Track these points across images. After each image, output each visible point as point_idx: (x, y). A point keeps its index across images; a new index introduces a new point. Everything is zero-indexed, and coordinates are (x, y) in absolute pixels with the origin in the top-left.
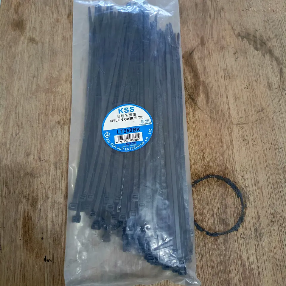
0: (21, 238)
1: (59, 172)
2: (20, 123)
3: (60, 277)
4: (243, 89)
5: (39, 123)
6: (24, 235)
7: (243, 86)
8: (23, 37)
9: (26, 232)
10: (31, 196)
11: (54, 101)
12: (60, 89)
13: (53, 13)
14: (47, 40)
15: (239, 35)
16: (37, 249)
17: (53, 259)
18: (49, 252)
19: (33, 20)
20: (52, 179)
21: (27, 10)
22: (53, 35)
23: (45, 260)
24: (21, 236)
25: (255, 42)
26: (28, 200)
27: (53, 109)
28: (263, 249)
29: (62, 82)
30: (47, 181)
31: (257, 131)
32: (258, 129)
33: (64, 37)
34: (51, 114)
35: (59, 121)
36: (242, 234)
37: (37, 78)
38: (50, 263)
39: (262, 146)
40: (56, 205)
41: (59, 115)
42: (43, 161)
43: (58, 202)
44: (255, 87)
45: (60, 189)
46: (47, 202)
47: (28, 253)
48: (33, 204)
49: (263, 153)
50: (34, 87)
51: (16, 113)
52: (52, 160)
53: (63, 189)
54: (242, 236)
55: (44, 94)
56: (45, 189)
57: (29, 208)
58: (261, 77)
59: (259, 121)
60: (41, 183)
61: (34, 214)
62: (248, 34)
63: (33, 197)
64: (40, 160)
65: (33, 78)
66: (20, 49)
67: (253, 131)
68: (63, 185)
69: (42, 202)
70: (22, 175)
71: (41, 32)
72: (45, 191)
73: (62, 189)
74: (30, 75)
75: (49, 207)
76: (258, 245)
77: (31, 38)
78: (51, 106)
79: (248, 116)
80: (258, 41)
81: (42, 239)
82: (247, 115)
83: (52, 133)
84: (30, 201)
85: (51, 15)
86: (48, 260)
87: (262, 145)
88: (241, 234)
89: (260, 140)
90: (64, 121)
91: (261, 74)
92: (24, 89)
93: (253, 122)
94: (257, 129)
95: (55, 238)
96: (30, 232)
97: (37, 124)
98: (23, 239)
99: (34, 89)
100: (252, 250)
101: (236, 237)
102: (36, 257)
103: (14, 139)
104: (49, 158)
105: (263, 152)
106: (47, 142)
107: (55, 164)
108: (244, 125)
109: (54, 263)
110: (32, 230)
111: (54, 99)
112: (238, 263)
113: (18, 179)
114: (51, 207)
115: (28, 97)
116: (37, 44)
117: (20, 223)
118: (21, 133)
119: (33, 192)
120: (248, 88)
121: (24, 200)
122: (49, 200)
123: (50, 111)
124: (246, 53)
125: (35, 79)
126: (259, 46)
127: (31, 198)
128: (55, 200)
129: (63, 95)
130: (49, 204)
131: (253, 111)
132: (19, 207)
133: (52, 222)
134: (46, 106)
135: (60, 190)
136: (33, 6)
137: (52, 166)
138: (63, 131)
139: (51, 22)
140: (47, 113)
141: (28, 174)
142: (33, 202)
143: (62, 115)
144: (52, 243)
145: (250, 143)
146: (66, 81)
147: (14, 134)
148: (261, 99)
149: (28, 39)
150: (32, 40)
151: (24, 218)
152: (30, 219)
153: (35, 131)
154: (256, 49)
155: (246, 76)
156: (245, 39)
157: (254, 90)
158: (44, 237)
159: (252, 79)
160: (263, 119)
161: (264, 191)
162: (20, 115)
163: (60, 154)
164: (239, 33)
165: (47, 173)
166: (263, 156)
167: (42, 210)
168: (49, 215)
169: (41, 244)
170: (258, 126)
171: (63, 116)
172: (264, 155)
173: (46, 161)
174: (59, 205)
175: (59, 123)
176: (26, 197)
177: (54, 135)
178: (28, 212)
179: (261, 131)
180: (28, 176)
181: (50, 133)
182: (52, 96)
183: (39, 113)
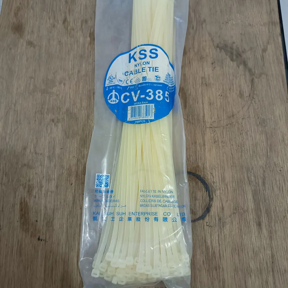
0: (18, 220)
1: (52, 164)
2: (19, 120)
3: (52, 254)
4: (218, 96)
5: (35, 121)
6: (21, 218)
7: (218, 94)
8: (22, 40)
9: (22, 215)
10: (27, 184)
11: (49, 100)
12: (55, 90)
13: (49, 19)
14: (44, 44)
15: (218, 46)
16: (32, 230)
17: (46, 239)
18: (42, 233)
19: (31, 25)
20: (46, 170)
21: (26, 14)
22: (50, 40)
23: (39, 239)
24: (18, 218)
25: (232, 53)
26: (24, 188)
27: (48, 108)
28: (225, 235)
29: (57, 84)
30: (41, 172)
32: (228, 133)
33: (59, 42)
34: (46, 113)
35: (53, 119)
37: (34, 79)
38: (43, 242)
39: (230, 147)
40: (49, 193)
41: (54, 114)
42: (38, 154)
43: (51, 190)
44: (228, 95)
46: (41, 191)
47: (24, 233)
48: (29, 192)
50: (32, 87)
51: (15, 110)
52: (47, 154)
53: (55, 179)
55: (40, 94)
56: (40, 179)
57: (26, 194)
58: (234, 86)
59: (229, 126)
60: (36, 174)
61: (30, 200)
62: (226, 46)
63: (29, 185)
64: (36, 153)
65: (31, 79)
66: (19, 51)
67: (223, 134)
68: (56, 176)
69: (37, 190)
70: (20, 166)
71: (38, 36)
72: (40, 180)
73: (54, 180)
74: (28, 76)
75: (43, 195)
76: (221, 233)
77: (29, 41)
78: (47, 106)
79: (221, 121)
80: (234, 52)
81: (37, 221)
82: (219, 120)
83: (47, 129)
84: (26, 189)
85: (48, 20)
86: (41, 239)
88: (207, 223)
89: (229, 142)
90: (58, 120)
91: (234, 83)
92: (22, 88)
93: (224, 126)
95: (48, 221)
96: (26, 215)
97: (34, 121)
98: (20, 221)
99: (31, 89)
101: (202, 225)
102: (31, 236)
103: (13, 133)
104: (44, 151)
105: (230, 152)
106: (42, 138)
107: (49, 157)
108: (216, 129)
109: (47, 243)
110: (28, 214)
111: (49, 99)
112: (203, 247)
113: (16, 169)
114: (45, 195)
115: (26, 96)
116: (34, 47)
117: (18, 207)
118: (19, 129)
119: (29, 181)
120: (222, 96)
121: (21, 188)
122: (43, 189)
123: (46, 110)
124: (222, 63)
125: (32, 79)
126: (234, 57)
127: (27, 186)
128: (48, 189)
129: (57, 95)
130: (43, 192)
131: (225, 116)
132: (17, 194)
133: (46, 207)
134: (42, 105)
136: (32, 11)
137: (46, 159)
138: (56, 128)
139: (48, 27)
140: (42, 112)
141: (25, 165)
142: (29, 189)
144: (45, 225)
145: (220, 145)
146: (60, 83)
147: (13, 130)
148: (233, 106)
149: (27, 42)
150: (30, 43)
151: (21, 203)
152: (26, 204)
153: (32, 127)
154: (232, 60)
155: (221, 84)
156: (222, 50)
158: (39, 220)
159: (226, 88)
160: (233, 124)
161: (229, 187)
162: (19, 112)
163: (54, 148)
164: (218, 44)
165: (42, 165)
167: (37, 197)
168: (43, 202)
169: (36, 226)
170: (228, 130)
171: (57, 115)
172: (231, 155)
173: (41, 154)
174: (52, 193)
175: (53, 121)
176: (23, 185)
177: (49, 132)
178: (24, 198)
179: (230, 134)
180: (25, 167)
181: (45, 130)
182: (48, 97)
183: (35, 112)
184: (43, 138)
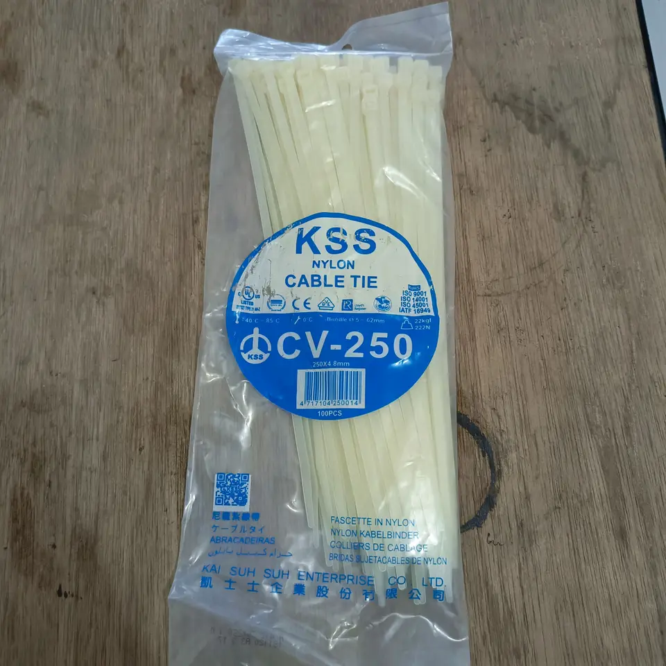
0: (5, 546)
1: (92, 400)
2: (8, 292)
3: (93, 630)
4: (501, 218)
5: (49, 293)
6: (14, 540)
7: (501, 213)
8: (16, 101)
9: (18, 532)
10: (30, 453)
11: (84, 242)
12: (97, 216)
13: (83, 48)
14: (71, 108)
15: (495, 99)
16: (41, 570)
17: (77, 593)
18: (68, 576)
19: (40, 63)
20: (76, 416)
21: (26, 39)
23: (59, 593)
24: (6, 541)
25: (530, 115)
26: (22, 462)
27: (80, 262)
28: (534, 566)
29: (103, 201)
30: (65, 422)
31: (529, 311)
32: (531, 307)
33: (107, 101)
34: (76, 273)
35: (93, 288)
36: (492, 534)
37: (47, 192)
38: (70, 600)
39: (537, 343)
40: (84, 474)
41: (95, 275)
42: (57, 375)
43: (89, 466)
44: (527, 215)
45: (94, 437)
46: (64, 468)
47: (23, 578)
48: (33, 471)
49: (540, 358)
50: (40, 211)
52: (78, 375)
53: (100, 437)
54: (490, 539)
55: (61, 227)
56: (61, 437)
57: (25, 479)
58: (541, 191)
59: (532, 289)
60: (52, 425)
61: (35, 492)
62: (516, 98)
63: (34, 455)
64: (51, 373)
65: (38, 193)
66: (9, 126)
67: (519, 311)
68: (101, 430)
69: (54, 467)
70: (11, 408)
71: (56, 90)
72: (61, 442)
73: (97, 439)
74: (31, 186)
75: (69, 478)
76: (525, 559)
77: (33, 102)
78: (77, 257)
79: (511, 277)
80: (537, 112)
81: (54, 546)
82: (507, 276)
83: (78, 315)
84: (28, 465)
85: (80, 51)
86: (65, 593)
87: (538, 340)
88: (489, 534)
89: (534, 331)
90: (107, 288)
91: (540, 185)
92: (17, 214)
93: (520, 290)
94: (528, 307)
95: (83, 546)
96: (27, 532)
97: (46, 294)
98: (12, 547)
99: (39, 216)
100: (512, 569)
101: (478, 543)
102: (40, 586)
104: (72, 367)
105: (540, 355)
106: (67, 335)
107: (84, 382)
108: (500, 298)
109: (80, 601)
110: (32, 527)
111: (83, 239)
112: (482, 598)
114: (73, 478)
115: (26, 233)
116: (47, 115)
117: (5, 512)
118: (9, 314)
119: (34, 444)
120: (510, 217)
121: (14, 462)
122: (70, 462)
123: (76, 267)
124: (509, 139)
125: (41, 193)
126: (537, 123)
127: (29, 457)
128: (82, 463)
129: (104, 229)
130: (70, 471)
131: (521, 267)
132: (4, 478)
133: (77, 510)
134: (67, 255)
135: (95, 441)
136: (40, 30)
137: (77, 386)
138: (102, 309)
139: (80, 67)
140: (67, 271)
141: (23, 404)
142: (33, 465)
143: (101, 275)
144: (75, 555)
145: (513, 338)
146: (111, 200)
148: (540, 241)
149: (28, 105)
150: (36, 107)
151: (14, 502)
152: (27, 503)
153: (41, 309)
154: (532, 129)
155: (507, 189)
156: (507, 108)
157: (523, 220)
158: (58, 544)
159: (520, 197)
160: (541, 284)
161: (540, 442)
162: (8, 274)
163: (96, 360)
164: (495, 95)
165: (66, 404)
166: (540, 364)
167: (54, 485)
169: (52, 560)
170: (530, 299)
171: (103, 277)
172: (542, 362)
173: (64, 376)
174: (91, 472)
175: (94, 293)
176: (18, 454)
177: (83, 318)
178: (23, 489)
179: (537, 310)
180: (23, 409)
181: (74, 315)
182: (80, 233)
183: (49, 271)
184: (69, 335)
